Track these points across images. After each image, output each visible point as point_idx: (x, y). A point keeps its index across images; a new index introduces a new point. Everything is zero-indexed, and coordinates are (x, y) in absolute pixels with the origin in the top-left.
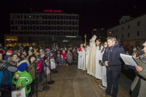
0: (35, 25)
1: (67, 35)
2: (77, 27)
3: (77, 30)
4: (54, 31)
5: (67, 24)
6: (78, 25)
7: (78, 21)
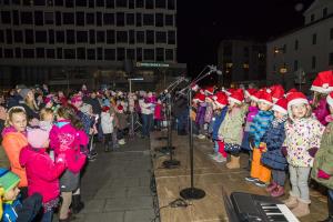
0: (29, 27)
1: (140, 60)
2: (171, 33)
3: (171, 42)
4: (97, 45)
5: (139, 24)
6: (173, 28)
7: (173, 12)
